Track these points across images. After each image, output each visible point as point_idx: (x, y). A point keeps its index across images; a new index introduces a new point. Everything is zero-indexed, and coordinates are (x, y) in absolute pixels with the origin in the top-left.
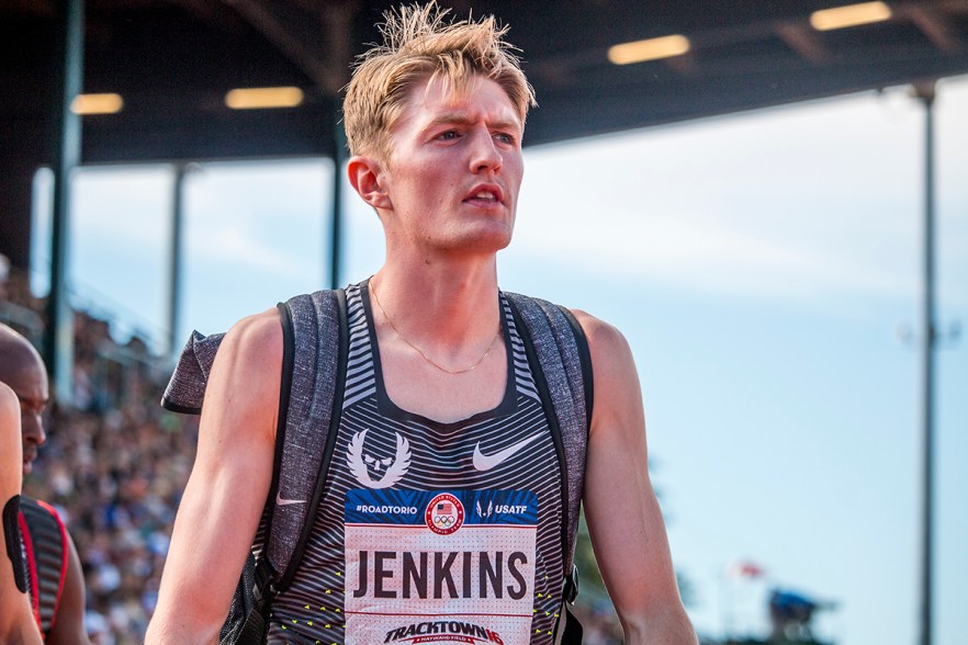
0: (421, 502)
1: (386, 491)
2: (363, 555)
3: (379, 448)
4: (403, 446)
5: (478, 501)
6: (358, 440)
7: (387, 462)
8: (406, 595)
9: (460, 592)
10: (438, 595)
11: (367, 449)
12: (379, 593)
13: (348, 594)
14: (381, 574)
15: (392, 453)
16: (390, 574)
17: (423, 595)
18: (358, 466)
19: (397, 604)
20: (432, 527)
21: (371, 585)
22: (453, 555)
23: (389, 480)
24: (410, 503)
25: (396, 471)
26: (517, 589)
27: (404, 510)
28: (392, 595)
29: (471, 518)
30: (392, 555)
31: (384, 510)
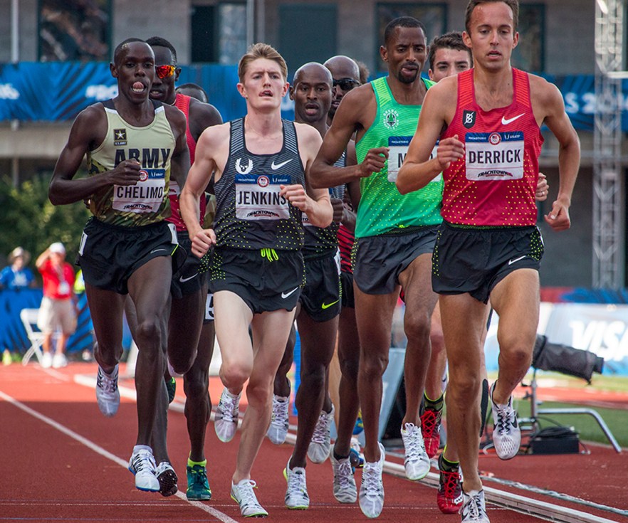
0: (256, 178)
1: (246, 175)
2: (241, 193)
3: (244, 163)
4: (251, 162)
6: (238, 161)
7: (246, 167)
8: (253, 203)
9: (268, 203)
10: (261, 203)
11: (241, 164)
12: (245, 203)
13: (237, 204)
14: (245, 198)
15: (248, 164)
17: (257, 203)
18: (238, 169)
19: (251, 205)
20: (260, 185)
21: (243, 201)
22: (266, 193)
23: (246, 172)
24: (253, 178)
25: (249, 168)
26: (283, 202)
27: (251, 180)
28: (249, 203)
30: (249, 193)
31: (246, 180)
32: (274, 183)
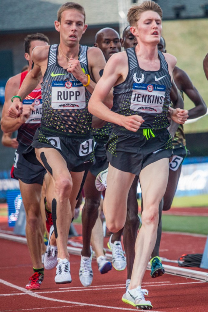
0: (146, 86)
1: (140, 84)
2: (136, 94)
3: (139, 76)
4: (143, 76)
5: (156, 87)
6: (135, 74)
7: (140, 78)
8: (142, 101)
9: (152, 102)
10: (148, 102)
11: (137, 76)
12: (137, 101)
13: (132, 101)
14: (138, 97)
15: (141, 77)
16: (140, 98)
17: (145, 102)
19: (141, 103)
20: (148, 90)
21: (136, 99)
22: (151, 96)
23: (140, 82)
24: (144, 86)
25: (142, 80)
26: (161, 102)
28: (140, 101)
29: (154, 89)
30: (141, 95)
31: (140, 87)
32: (156, 90)
